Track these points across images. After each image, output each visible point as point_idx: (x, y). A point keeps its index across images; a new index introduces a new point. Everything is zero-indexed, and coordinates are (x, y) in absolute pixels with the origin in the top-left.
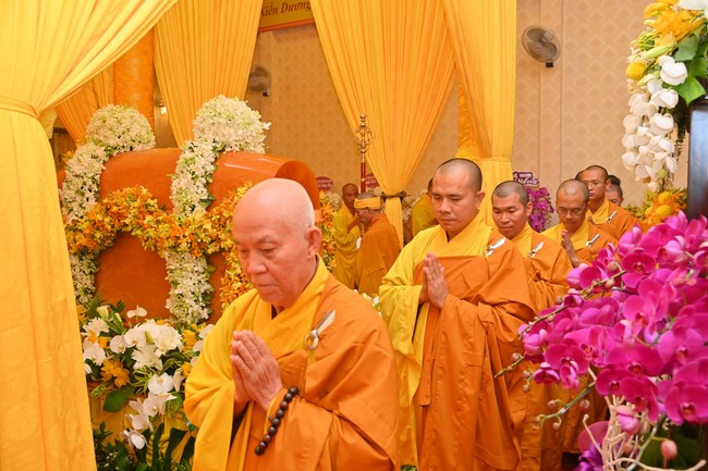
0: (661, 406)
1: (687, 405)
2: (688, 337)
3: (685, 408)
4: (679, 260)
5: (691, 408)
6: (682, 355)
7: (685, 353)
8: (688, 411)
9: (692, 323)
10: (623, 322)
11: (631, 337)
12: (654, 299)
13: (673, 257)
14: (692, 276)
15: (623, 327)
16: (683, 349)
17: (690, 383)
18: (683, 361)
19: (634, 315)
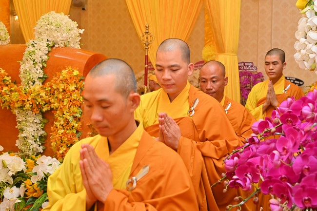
0: (293, 198)
1: (306, 198)
2: (310, 160)
3: (305, 200)
4: (309, 117)
5: (309, 200)
6: (306, 170)
7: (308, 169)
8: (307, 202)
9: (313, 153)
10: (275, 152)
11: (278, 160)
12: (292, 140)
13: (306, 115)
14: (314, 126)
15: (274, 154)
16: (307, 167)
17: (309, 186)
18: (307, 174)
19: (282, 148)
